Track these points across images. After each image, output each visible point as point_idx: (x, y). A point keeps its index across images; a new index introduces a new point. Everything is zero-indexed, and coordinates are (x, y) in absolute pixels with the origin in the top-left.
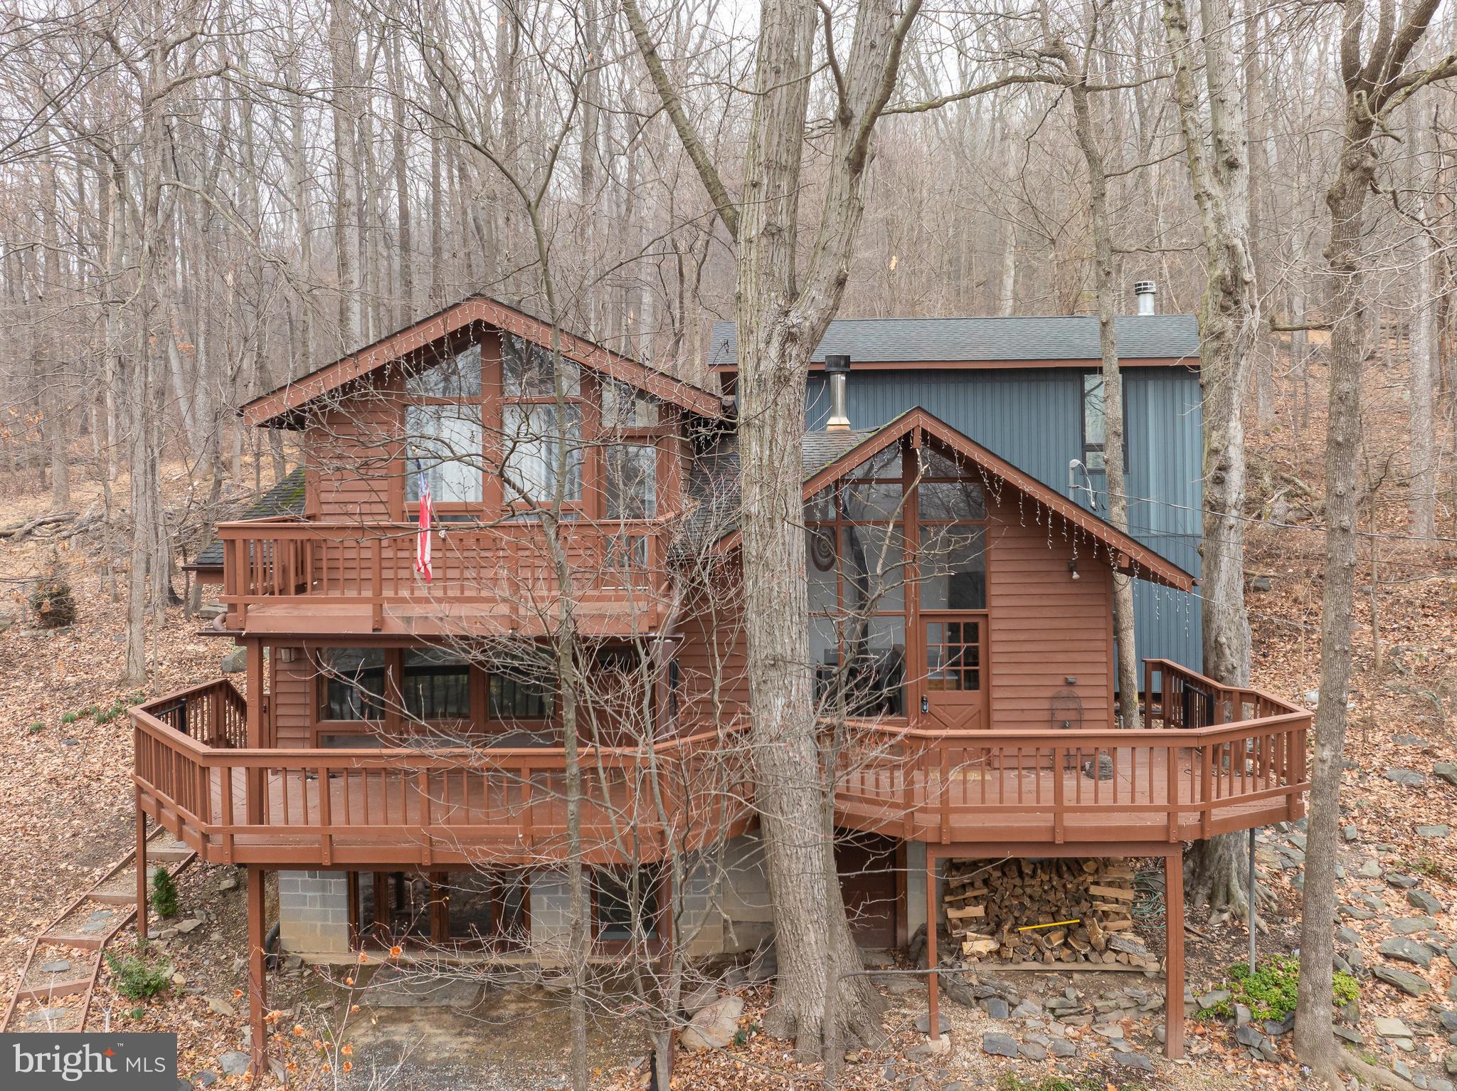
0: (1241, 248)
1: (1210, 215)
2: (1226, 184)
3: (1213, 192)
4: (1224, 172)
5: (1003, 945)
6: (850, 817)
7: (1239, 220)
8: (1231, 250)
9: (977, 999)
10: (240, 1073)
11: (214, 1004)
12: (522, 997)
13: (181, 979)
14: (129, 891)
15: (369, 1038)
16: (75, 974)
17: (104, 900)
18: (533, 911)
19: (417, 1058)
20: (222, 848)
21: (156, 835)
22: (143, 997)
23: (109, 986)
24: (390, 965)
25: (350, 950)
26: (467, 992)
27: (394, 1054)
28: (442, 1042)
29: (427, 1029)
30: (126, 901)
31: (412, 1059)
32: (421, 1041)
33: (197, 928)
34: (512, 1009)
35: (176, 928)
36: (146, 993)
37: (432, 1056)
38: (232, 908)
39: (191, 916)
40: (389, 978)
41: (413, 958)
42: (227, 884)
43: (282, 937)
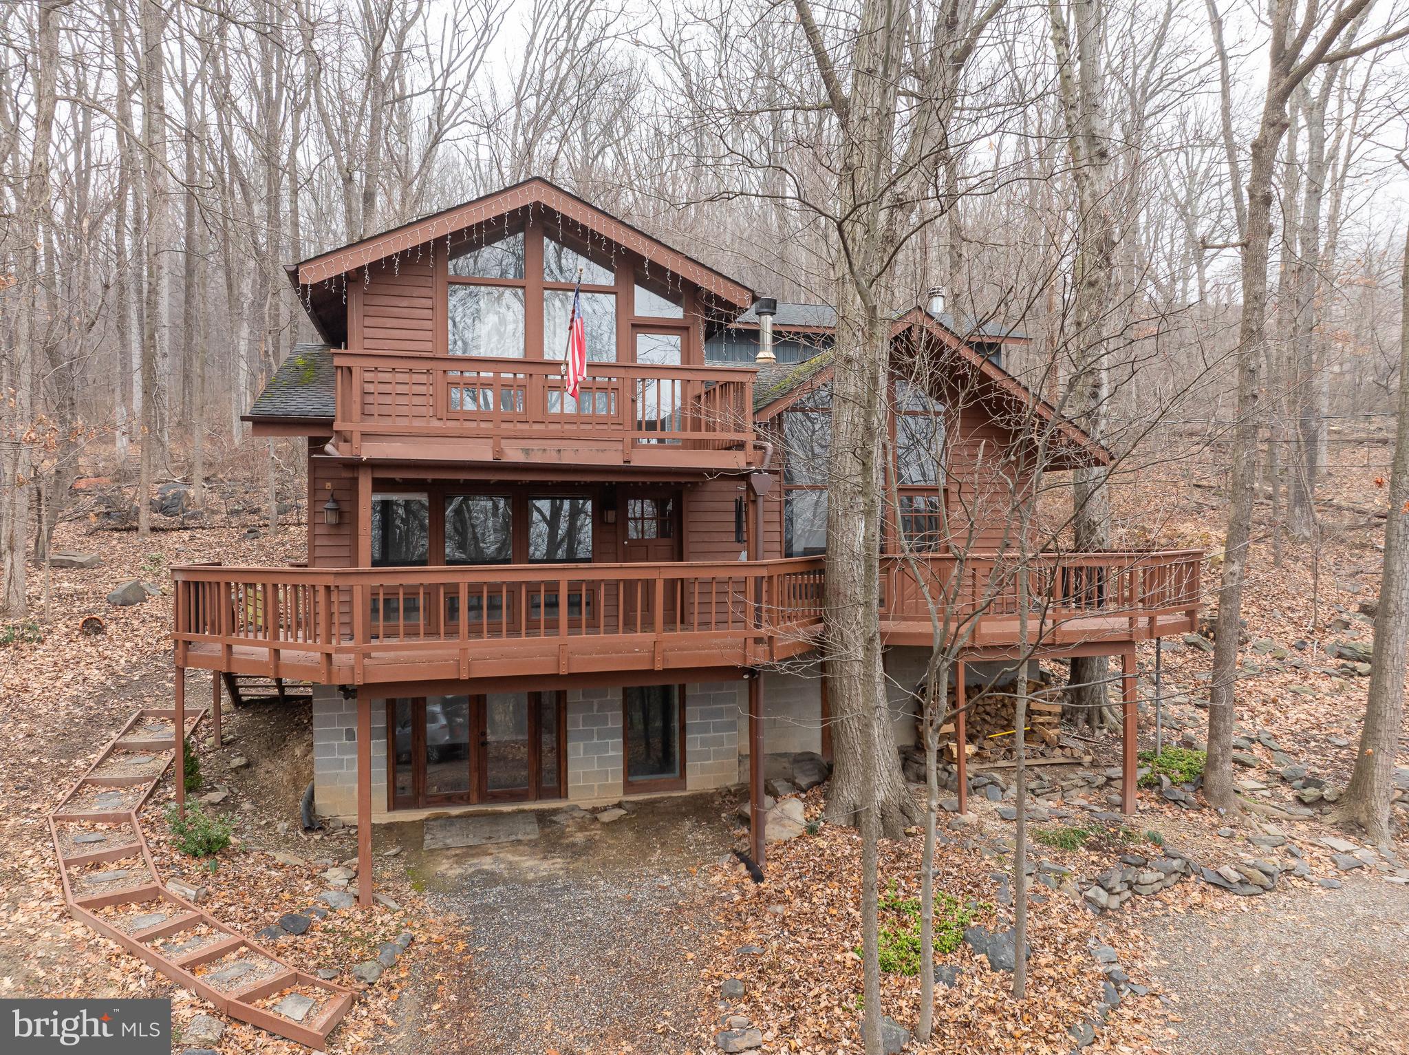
1: (1088, 192)
2: (1098, 169)
3: (1089, 174)
4: (1096, 160)
5: (981, 748)
6: (893, 635)
9: (975, 788)
10: (347, 907)
11: (280, 857)
12: (582, 828)
13: (233, 840)
14: (131, 774)
15: (458, 871)
16: (118, 842)
17: (105, 783)
18: (570, 758)
19: (516, 879)
20: (352, 668)
21: (130, 728)
22: (209, 853)
23: (165, 848)
24: (437, 818)
25: (389, 810)
26: (529, 828)
27: (491, 879)
28: (534, 866)
29: (510, 857)
30: (131, 782)
31: (512, 880)
32: (511, 866)
33: (225, 800)
34: (580, 837)
35: (205, 799)
36: (212, 848)
37: (531, 876)
38: (250, 782)
39: (213, 789)
40: (443, 827)
41: (455, 811)
42: (237, 762)
43: (317, 802)
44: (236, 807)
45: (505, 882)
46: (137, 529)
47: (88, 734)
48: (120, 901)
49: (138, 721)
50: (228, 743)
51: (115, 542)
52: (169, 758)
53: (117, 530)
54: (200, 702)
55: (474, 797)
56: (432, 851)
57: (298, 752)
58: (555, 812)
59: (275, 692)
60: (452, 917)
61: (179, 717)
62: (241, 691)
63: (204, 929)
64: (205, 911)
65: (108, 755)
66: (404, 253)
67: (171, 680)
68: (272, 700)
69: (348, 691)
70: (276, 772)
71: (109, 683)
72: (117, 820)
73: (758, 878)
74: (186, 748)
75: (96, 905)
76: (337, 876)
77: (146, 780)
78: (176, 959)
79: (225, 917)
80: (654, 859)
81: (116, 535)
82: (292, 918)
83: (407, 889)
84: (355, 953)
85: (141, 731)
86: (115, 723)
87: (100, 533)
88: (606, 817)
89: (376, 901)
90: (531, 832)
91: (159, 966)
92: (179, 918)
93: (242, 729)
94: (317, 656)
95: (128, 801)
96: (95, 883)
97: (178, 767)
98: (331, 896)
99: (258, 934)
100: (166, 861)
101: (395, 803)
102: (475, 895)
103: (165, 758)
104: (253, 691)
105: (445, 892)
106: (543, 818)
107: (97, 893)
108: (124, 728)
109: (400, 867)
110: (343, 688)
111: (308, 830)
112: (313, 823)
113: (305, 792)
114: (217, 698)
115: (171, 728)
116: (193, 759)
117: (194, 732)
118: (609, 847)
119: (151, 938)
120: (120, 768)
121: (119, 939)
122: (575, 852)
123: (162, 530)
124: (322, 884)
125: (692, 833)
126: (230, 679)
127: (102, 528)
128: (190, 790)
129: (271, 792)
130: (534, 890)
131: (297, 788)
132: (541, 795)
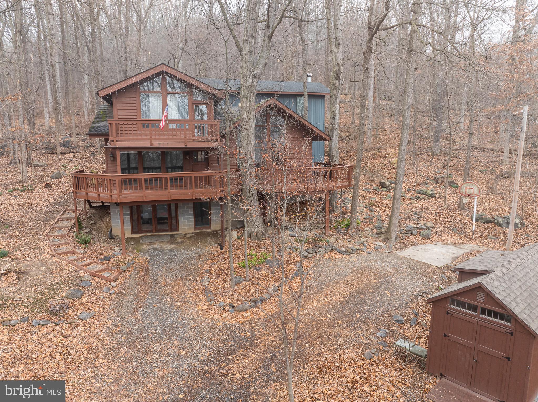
0: (340, 64)
1: (334, 56)
2: (337, 48)
3: (335, 50)
4: (337, 45)
7: (340, 58)
8: (338, 64)
9: (286, 229)
10: (120, 255)
11: (103, 245)
12: (181, 238)
13: (91, 241)
14: (64, 225)
15: (148, 248)
16: (63, 241)
17: (58, 228)
18: (179, 221)
19: (162, 249)
20: (117, 199)
21: (62, 214)
22: (86, 243)
23: (75, 242)
24: (144, 236)
25: (132, 234)
26: (167, 238)
27: (156, 249)
28: (167, 247)
29: (161, 245)
30: (65, 227)
31: (161, 250)
32: (161, 247)
33: (89, 231)
34: (180, 240)
35: (84, 231)
36: (86, 242)
37: (166, 249)
38: (95, 227)
39: (86, 229)
40: (145, 238)
41: (149, 234)
42: (91, 222)
43: (113, 232)
44: (92, 233)
45: (159, 250)
46: (56, 153)
47: (52, 215)
48: (66, 253)
49: (64, 212)
50: (89, 218)
51: (50, 158)
52: (74, 222)
53: (50, 153)
54: (80, 207)
55: (154, 231)
56: (142, 244)
57: (107, 220)
58: (175, 234)
59: (101, 204)
60: (145, 258)
61: (75, 211)
62: (92, 204)
63: (86, 259)
64: (86, 256)
65: (58, 221)
66: (127, 86)
67: (72, 201)
68: (100, 206)
69: (117, 204)
70: (102, 225)
71: (55, 202)
72: (62, 236)
73: (222, 249)
74: (78, 219)
75: (60, 254)
76: (117, 249)
77: (68, 227)
78: (79, 265)
79: (90, 257)
80: (198, 245)
81: (50, 155)
82: (106, 257)
83: (135, 252)
84: (121, 265)
85: (65, 215)
86: (58, 213)
87: (45, 154)
88: (188, 236)
89: (127, 254)
90: (168, 239)
91: (76, 266)
92: (80, 257)
93: (92, 214)
94: (108, 196)
95: (65, 232)
96: (59, 250)
97: (76, 223)
98: (116, 253)
99: (98, 260)
100: (75, 245)
101: (133, 232)
102: (151, 253)
103: (72, 222)
104: (95, 204)
105: (144, 252)
106: (172, 236)
107: (60, 252)
108: (61, 214)
109: (134, 247)
110: (116, 203)
111: (110, 239)
112: (112, 237)
113: (109, 230)
114: (85, 206)
115: (74, 214)
116: (80, 221)
117: (80, 215)
118: (187, 242)
119: (74, 261)
120: (61, 224)
121: (66, 261)
122: (178, 243)
123: (64, 153)
124: (114, 251)
125: (209, 239)
126: (89, 201)
127: (45, 153)
128: (79, 229)
129: (101, 230)
130: (166, 252)
131: (107, 229)
132: (172, 230)
